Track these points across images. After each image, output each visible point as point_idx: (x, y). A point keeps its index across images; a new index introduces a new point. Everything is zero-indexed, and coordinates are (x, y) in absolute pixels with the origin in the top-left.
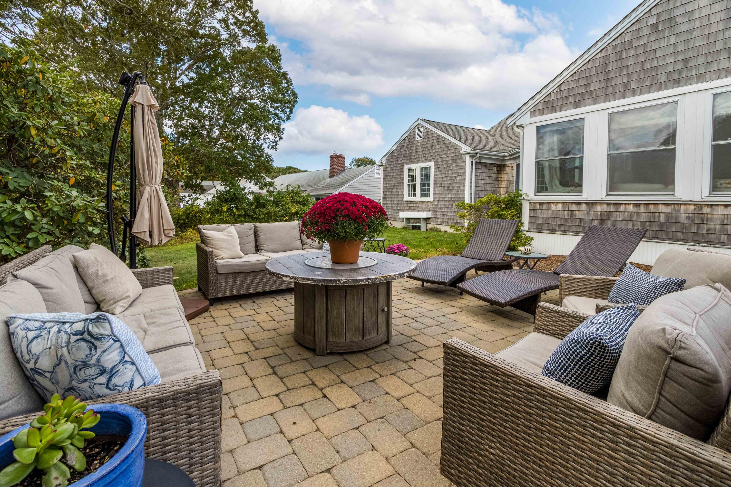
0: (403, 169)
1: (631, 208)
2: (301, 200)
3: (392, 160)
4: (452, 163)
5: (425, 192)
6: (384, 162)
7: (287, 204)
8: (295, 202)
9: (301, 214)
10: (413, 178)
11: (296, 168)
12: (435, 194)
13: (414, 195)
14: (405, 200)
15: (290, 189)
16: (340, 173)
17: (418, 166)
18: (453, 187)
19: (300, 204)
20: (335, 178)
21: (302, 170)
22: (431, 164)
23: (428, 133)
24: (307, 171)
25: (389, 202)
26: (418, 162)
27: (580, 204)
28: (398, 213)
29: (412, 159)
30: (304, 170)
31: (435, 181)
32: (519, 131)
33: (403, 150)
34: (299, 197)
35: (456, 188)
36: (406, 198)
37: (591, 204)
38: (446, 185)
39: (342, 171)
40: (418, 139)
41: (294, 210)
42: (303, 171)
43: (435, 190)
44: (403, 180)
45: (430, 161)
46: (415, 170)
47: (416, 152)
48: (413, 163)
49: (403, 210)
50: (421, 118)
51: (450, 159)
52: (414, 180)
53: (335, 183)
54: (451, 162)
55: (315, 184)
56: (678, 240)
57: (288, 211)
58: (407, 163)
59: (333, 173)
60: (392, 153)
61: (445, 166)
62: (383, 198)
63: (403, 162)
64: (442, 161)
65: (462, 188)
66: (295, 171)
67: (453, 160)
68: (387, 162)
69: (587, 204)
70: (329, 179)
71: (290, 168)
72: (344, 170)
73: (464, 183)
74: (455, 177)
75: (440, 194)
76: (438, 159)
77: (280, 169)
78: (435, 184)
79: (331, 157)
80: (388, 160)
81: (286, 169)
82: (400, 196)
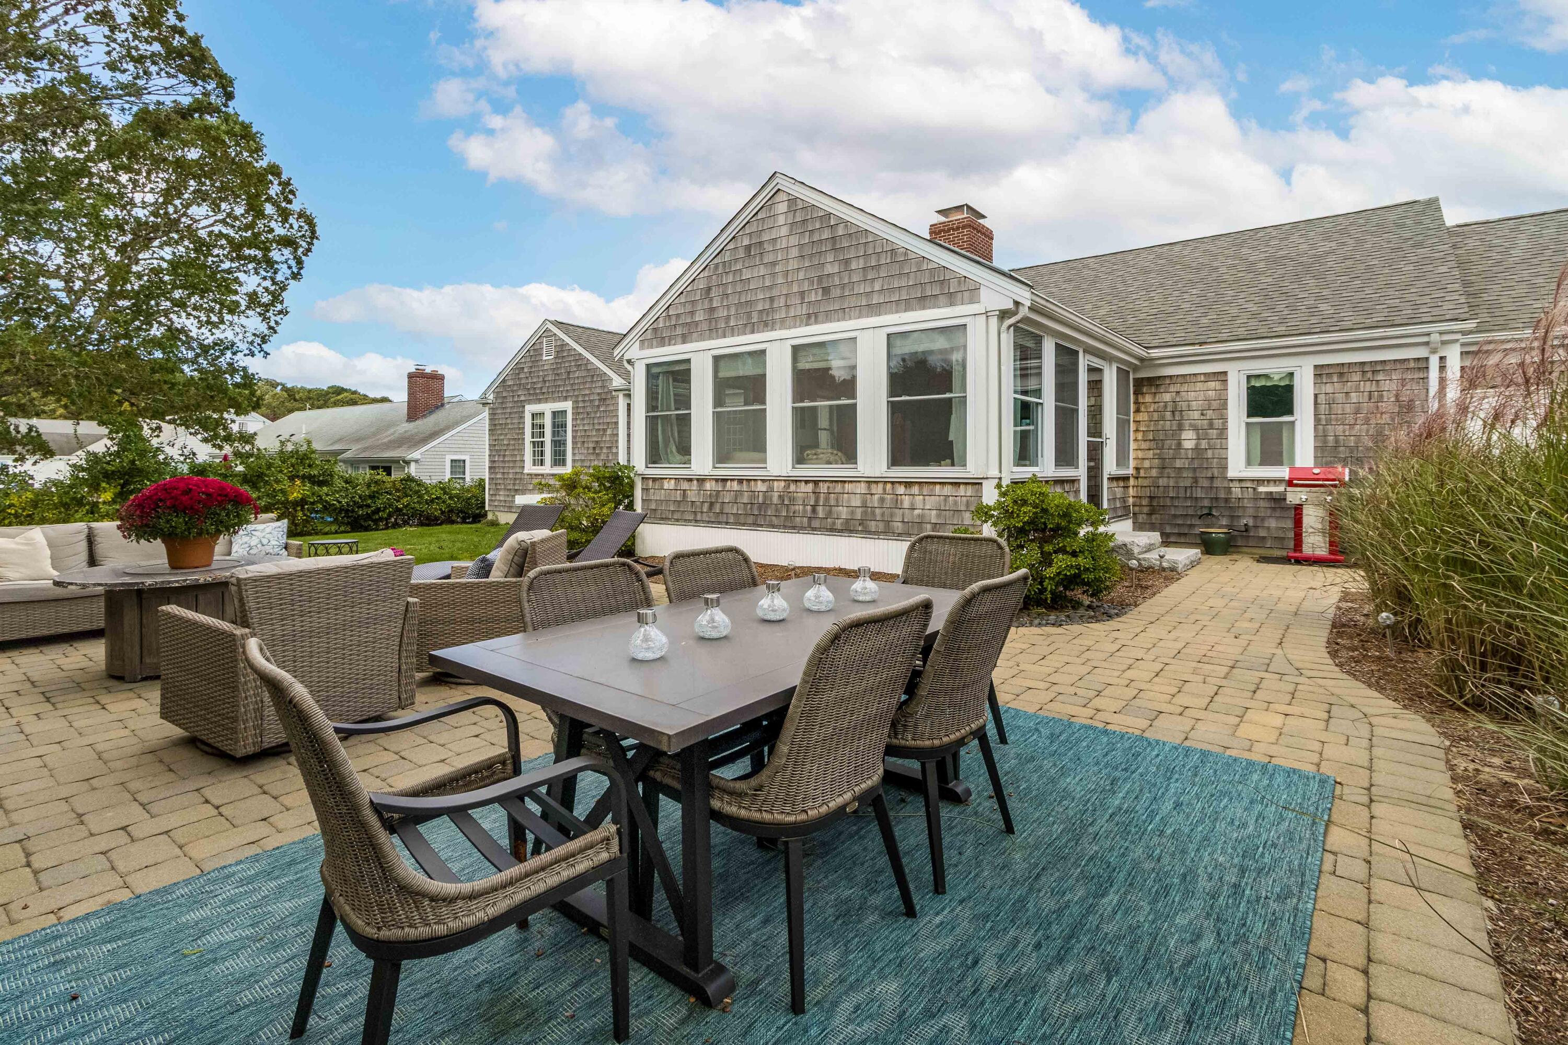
0: (523, 412)
1: (735, 486)
2: (315, 472)
3: (505, 394)
4: (598, 406)
5: (559, 459)
6: (491, 397)
7: (278, 481)
8: (298, 477)
9: (313, 503)
10: (539, 429)
11: (355, 392)
12: (574, 461)
13: (542, 463)
14: (526, 471)
15: (290, 447)
16: (431, 413)
17: (548, 408)
18: (601, 448)
19: (313, 483)
20: (419, 422)
21: (372, 395)
22: (567, 406)
23: (562, 347)
24: (385, 400)
25: (499, 476)
26: (546, 400)
27: (691, 480)
28: (513, 496)
29: (536, 394)
30: (379, 396)
31: (574, 437)
32: (629, 367)
33: (522, 376)
34: (310, 466)
35: (605, 451)
36: (529, 468)
37: (701, 480)
38: (591, 445)
39: (437, 408)
40: (548, 357)
41: (295, 495)
42: (375, 401)
43: (574, 454)
44: (523, 433)
45: (566, 399)
46: (542, 414)
47: (545, 381)
48: (539, 401)
49: (523, 492)
50: (552, 319)
51: (597, 397)
52: (542, 435)
53: (416, 434)
54: (597, 403)
55: (374, 434)
56: (773, 526)
57: (280, 497)
58: (530, 402)
59: (415, 411)
60: (504, 381)
61: (589, 409)
62: (490, 468)
63: (522, 398)
64: (584, 401)
65: (614, 450)
66: (354, 399)
67: (600, 400)
68: (496, 398)
69: (698, 480)
70: (406, 425)
71: (339, 391)
72: (443, 405)
73: (617, 441)
74: (605, 430)
75: (582, 461)
76: (577, 396)
77: (310, 391)
78: (574, 443)
79: (411, 376)
80: (497, 394)
81: (327, 393)
82: (518, 464)
